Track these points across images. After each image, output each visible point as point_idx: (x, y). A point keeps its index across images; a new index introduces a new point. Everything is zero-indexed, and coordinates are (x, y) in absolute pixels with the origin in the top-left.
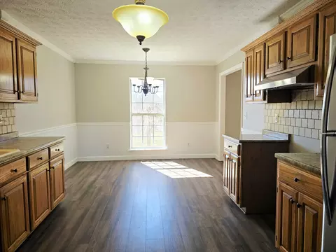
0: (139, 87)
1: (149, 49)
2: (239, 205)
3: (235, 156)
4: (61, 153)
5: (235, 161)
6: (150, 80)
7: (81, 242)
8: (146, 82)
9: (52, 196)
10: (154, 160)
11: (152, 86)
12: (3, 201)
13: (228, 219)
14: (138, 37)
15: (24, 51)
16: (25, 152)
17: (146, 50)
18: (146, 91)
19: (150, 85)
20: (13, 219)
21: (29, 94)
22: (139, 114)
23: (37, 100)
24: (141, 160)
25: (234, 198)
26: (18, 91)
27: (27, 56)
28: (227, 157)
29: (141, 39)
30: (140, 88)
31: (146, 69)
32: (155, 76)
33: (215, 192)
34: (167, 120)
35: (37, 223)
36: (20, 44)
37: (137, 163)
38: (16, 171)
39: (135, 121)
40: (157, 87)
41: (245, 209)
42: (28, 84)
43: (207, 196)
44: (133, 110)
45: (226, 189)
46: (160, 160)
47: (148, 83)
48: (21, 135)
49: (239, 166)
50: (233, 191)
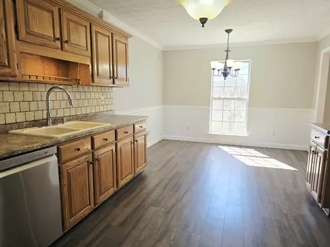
0: (219, 70)
1: (231, 30)
2: (320, 205)
3: (322, 149)
4: (144, 130)
5: (321, 155)
6: (230, 63)
7: (152, 205)
8: (226, 65)
9: (135, 164)
10: (232, 146)
11: (233, 69)
12: (97, 162)
13: (302, 217)
14: (200, 19)
15: (118, 43)
16: (114, 126)
17: (228, 31)
18: (225, 75)
19: (230, 68)
20: (103, 176)
21: (122, 79)
22: (219, 99)
23: (128, 85)
24: (218, 144)
25: (315, 195)
26: (113, 78)
27: (120, 47)
28: (313, 149)
29: (203, 21)
30: (220, 72)
31: (227, 51)
32: (236, 59)
33: (295, 186)
34: (250, 105)
35: (122, 183)
36: (115, 37)
37: (214, 147)
38: (106, 140)
39: (215, 105)
40: (239, 70)
41: (328, 210)
42: (121, 71)
43: (284, 190)
44: (215, 94)
45: (308, 185)
46: (240, 146)
47: (228, 66)
48: (117, 113)
49: (324, 161)
50: (315, 189)
